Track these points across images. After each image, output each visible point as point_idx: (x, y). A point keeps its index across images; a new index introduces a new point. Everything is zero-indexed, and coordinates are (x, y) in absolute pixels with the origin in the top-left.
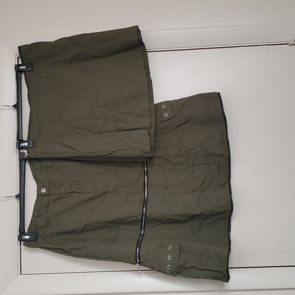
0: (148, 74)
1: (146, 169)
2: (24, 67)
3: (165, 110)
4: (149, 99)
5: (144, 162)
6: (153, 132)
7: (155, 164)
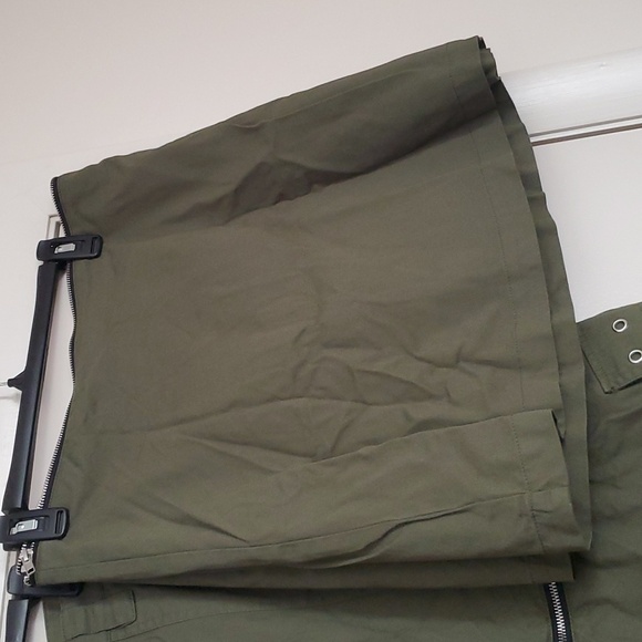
0: (537, 201)
1: (561, 626)
2: (71, 247)
3: (631, 340)
4: (551, 296)
5: (546, 588)
6: (578, 428)
7: (607, 601)
